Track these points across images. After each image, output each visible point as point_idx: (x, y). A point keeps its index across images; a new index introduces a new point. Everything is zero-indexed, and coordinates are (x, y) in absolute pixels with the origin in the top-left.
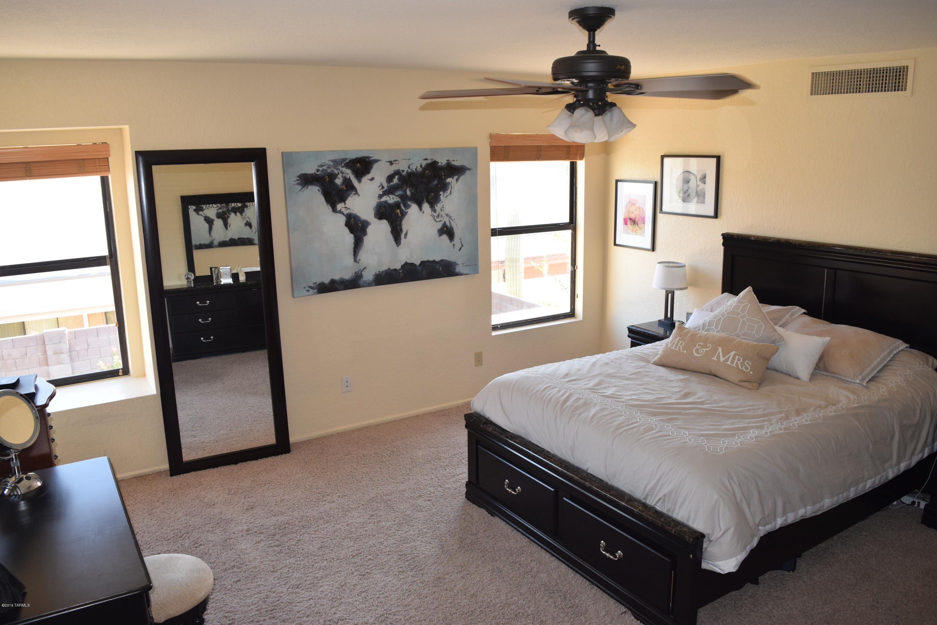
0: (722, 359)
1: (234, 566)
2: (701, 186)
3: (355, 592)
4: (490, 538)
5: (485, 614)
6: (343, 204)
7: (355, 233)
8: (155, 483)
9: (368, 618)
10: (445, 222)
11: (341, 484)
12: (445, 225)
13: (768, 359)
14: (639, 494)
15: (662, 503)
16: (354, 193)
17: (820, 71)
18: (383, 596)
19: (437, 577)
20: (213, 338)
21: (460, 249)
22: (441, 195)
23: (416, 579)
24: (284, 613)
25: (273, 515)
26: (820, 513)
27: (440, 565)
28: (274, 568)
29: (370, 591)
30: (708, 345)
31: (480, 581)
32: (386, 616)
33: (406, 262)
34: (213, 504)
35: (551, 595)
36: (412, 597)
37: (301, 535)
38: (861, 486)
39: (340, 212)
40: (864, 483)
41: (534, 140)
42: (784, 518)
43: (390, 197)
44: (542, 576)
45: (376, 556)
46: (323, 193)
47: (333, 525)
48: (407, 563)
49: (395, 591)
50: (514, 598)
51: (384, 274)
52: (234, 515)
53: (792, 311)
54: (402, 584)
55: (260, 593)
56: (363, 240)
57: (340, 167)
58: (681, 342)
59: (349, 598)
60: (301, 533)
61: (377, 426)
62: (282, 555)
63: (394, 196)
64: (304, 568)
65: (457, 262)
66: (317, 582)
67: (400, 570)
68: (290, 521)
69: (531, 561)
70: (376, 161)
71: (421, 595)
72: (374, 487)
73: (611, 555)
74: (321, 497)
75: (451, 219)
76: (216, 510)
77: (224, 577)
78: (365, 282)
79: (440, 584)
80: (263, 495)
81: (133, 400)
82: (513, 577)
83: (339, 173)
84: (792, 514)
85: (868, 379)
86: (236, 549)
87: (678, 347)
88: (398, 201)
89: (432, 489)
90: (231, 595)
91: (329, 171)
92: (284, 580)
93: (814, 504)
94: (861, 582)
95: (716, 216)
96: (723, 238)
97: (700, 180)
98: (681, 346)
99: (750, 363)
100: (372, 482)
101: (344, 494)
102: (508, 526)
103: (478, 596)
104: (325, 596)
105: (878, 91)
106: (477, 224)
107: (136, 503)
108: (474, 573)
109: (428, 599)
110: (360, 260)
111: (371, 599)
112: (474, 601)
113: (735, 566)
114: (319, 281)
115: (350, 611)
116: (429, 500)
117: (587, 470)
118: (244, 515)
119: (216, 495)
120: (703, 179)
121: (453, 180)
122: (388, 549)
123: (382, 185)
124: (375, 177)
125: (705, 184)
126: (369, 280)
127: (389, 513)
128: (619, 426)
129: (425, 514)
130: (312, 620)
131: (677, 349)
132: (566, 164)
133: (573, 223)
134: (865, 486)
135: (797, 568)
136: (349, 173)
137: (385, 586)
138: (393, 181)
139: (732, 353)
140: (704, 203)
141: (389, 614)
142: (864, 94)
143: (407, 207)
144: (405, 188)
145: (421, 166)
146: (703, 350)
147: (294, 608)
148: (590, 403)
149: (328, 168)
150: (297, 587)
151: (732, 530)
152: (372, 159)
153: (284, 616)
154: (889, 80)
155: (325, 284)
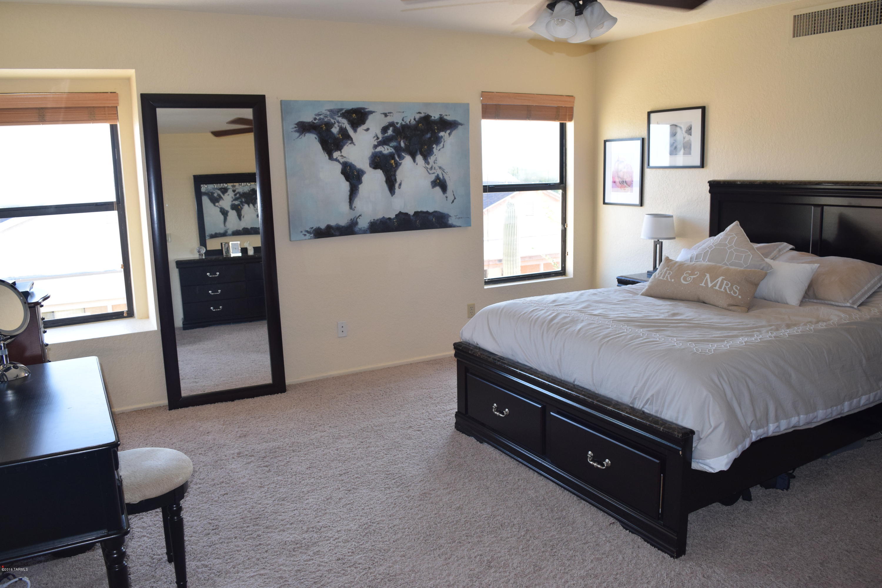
0: (710, 285)
1: (223, 482)
2: (688, 137)
3: (341, 504)
4: (478, 461)
5: (470, 524)
6: (339, 152)
7: (350, 181)
8: (154, 415)
9: (352, 525)
10: (438, 175)
11: (333, 417)
12: (438, 177)
13: (756, 285)
14: (626, 399)
15: (650, 405)
16: (350, 142)
17: (802, 13)
18: (368, 507)
19: (423, 492)
20: (222, 308)
21: (453, 202)
22: (434, 148)
23: (402, 494)
24: (268, 521)
25: (265, 442)
26: (813, 426)
27: (427, 483)
28: (262, 484)
29: (355, 504)
30: (696, 273)
31: (466, 496)
32: (369, 524)
33: (400, 212)
34: (207, 432)
35: (538, 508)
36: (397, 508)
37: (290, 458)
38: (855, 401)
39: (337, 160)
40: (858, 399)
41: (525, 99)
42: (776, 424)
43: (384, 148)
44: (529, 492)
45: (363, 475)
46: (320, 141)
47: (322, 449)
48: (394, 481)
49: (380, 504)
50: (500, 511)
51: (378, 222)
52: (227, 441)
53: (780, 247)
54: (387, 498)
55: (246, 505)
56: (359, 188)
57: (336, 117)
58: (668, 272)
59: (333, 509)
60: (290, 456)
61: (372, 372)
62: (270, 473)
63: (388, 147)
64: (291, 484)
65: (450, 214)
66: (303, 495)
67: (387, 486)
68: (281, 446)
69: (519, 480)
70: (371, 112)
71: (406, 507)
72: (365, 420)
73: (598, 464)
74: (313, 427)
75: (444, 171)
76: (210, 437)
77: (212, 491)
78: (360, 229)
79: (426, 499)
80: (256, 425)
81: (134, 334)
82: (499, 493)
83: (335, 123)
84: (785, 421)
85: (859, 303)
86: (226, 469)
87: (665, 277)
88: (392, 152)
89: (422, 422)
90: (217, 505)
91: (326, 120)
92: (271, 494)
93: (807, 413)
94: (858, 499)
95: (702, 165)
96: (710, 185)
97: (686, 132)
98: (669, 276)
99: (739, 288)
100: (364, 416)
101: (335, 425)
102: (497, 451)
103: (464, 508)
104: (310, 507)
105: (860, 26)
106: (469, 177)
107: (134, 431)
108: (460, 490)
109: (413, 510)
110: (355, 207)
111: (356, 510)
112: (460, 512)
113: (727, 464)
114: (315, 226)
115: (334, 519)
116: (419, 431)
117: (574, 382)
118: (237, 441)
119: (210, 425)
120: (689, 130)
121: (445, 134)
122: (375, 469)
123: (377, 136)
124: (371, 128)
125: (691, 135)
126: (364, 227)
127: (379, 440)
128: (606, 337)
129: (414, 442)
130: (295, 527)
131: (665, 279)
132: (555, 125)
133: (563, 184)
134: (859, 401)
135: (791, 487)
136: (345, 123)
137: (371, 499)
138: (388, 132)
139: (720, 279)
140: (690, 154)
141: (373, 523)
142: (846, 30)
143: (401, 158)
144: (399, 140)
145: (415, 119)
146: (691, 278)
147: (278, 517)
148: (577, 320)
149: (325, 117)
150: (283, 500)
151: (723, 426)
152: (367, 110)
153: (268, 523)
154: (871, 15)
155: (321, 229)
